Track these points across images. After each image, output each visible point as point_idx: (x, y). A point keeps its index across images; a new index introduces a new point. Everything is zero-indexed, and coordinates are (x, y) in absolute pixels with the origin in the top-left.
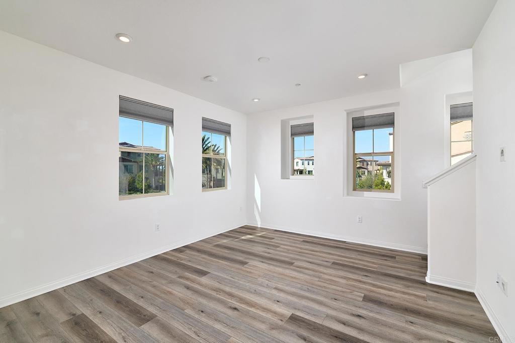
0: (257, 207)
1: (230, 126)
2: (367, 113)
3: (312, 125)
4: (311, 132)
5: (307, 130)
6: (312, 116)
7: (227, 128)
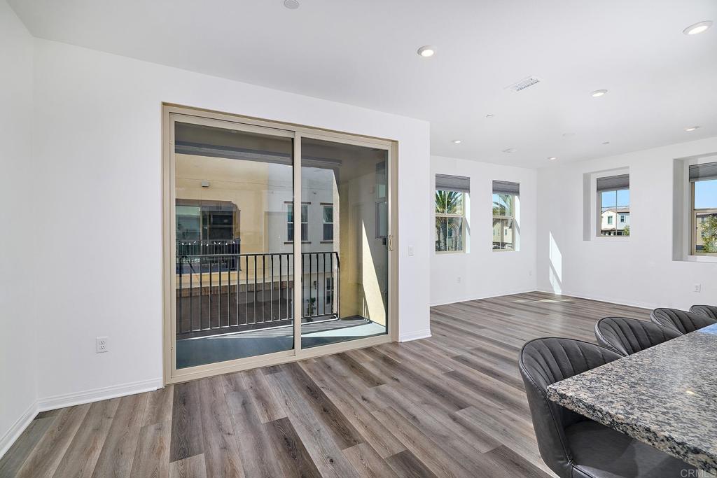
1: (518, 185)
2: (701, 161)
3: (627, 176)
4: (626, 186)
5: (621, 183)
6: (628, 167)
7: (515, 188)
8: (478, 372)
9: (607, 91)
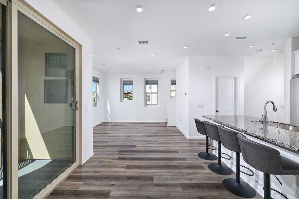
0: (109, 114)
1: (99, 79)
2: (149, 80)
4: (132, 84)
5: (130, 83)
7: (97, 80)
8: (135, 161)
9: (155, 54)
